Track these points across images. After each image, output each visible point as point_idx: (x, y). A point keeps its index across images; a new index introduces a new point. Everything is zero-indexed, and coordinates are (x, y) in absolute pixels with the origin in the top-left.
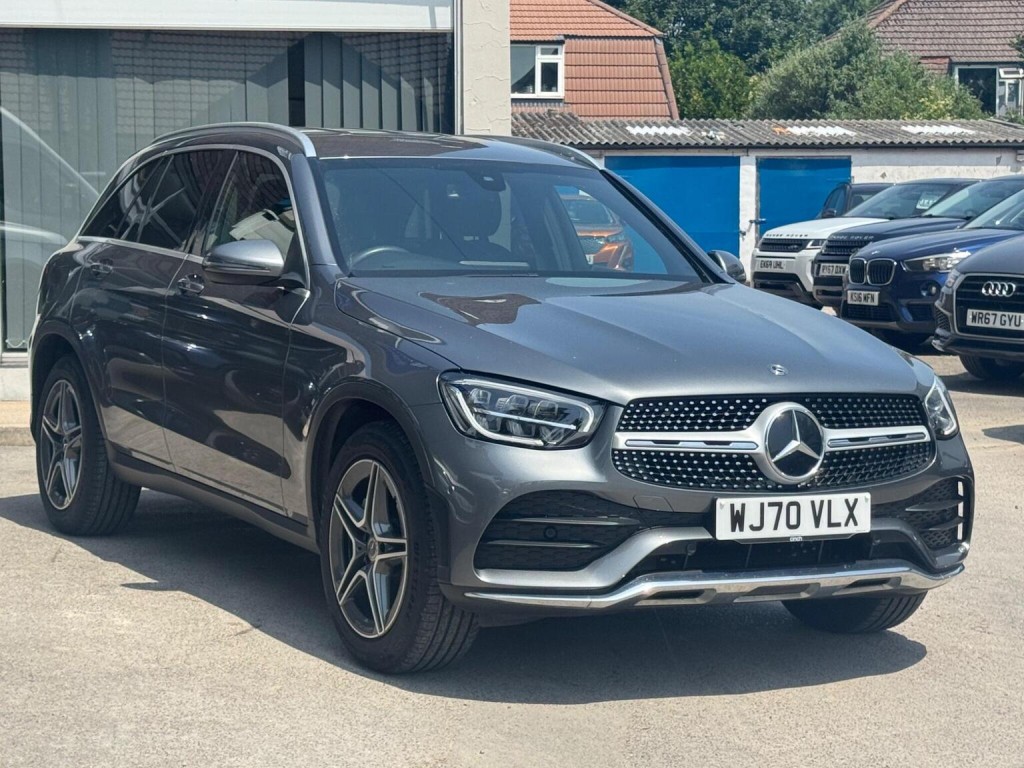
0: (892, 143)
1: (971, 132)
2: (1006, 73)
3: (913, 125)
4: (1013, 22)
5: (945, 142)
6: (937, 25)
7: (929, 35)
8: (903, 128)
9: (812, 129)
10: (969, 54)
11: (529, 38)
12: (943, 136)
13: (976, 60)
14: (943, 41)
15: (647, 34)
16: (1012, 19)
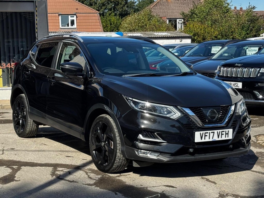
0: (151, 37)
1: (169, 34)
2: (179, 20)
3: (156, 33)
4: (181, 9)
5: (163, 37)
6: (163, 10)
7: (161, 12)
8: (154, 34)
9: (133, 34)
10: (171, 16)
11: (67, 14)
12: (163, 35)
13: (172, 18)
14: (164, 13)
15: (96, 12)
16: (180, 8)
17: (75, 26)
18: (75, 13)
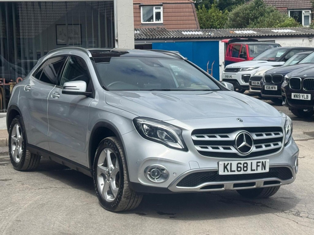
0: (268, 35)
2: (305, 12)
3: (275, 29)
9: (242, 31)
10: (293, 6)
11: (152, 4)
12: (285, 33)
13: (296, 8)
14: (285, 2)
17: (161, 21)
18: (162, 4)
